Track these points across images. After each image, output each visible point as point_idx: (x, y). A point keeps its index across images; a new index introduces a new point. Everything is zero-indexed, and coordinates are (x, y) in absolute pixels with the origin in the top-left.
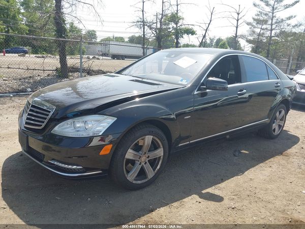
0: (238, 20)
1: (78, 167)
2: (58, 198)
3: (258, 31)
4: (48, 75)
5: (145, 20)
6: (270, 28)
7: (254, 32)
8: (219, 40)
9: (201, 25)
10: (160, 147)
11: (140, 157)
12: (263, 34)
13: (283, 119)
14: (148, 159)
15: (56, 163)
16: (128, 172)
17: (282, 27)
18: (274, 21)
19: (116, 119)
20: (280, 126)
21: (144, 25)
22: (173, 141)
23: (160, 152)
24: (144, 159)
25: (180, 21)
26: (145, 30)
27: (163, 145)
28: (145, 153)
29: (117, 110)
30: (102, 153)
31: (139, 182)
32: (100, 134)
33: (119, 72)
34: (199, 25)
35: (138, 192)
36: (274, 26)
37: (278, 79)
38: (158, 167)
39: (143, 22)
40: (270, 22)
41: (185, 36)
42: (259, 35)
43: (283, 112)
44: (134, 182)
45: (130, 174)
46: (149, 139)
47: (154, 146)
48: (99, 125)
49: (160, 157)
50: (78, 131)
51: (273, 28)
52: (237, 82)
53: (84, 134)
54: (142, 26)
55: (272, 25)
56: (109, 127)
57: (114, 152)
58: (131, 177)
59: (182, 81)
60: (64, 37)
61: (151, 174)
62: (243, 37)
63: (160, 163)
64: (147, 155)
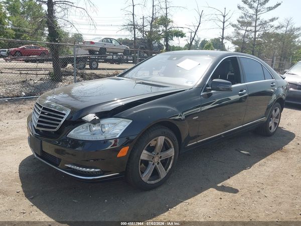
0: (224, 23)
1: (96, 170)
2: (76, 201)
3: (243, 32)
4: (41, 79)
5: (135, 23)
6: (254, 30)
7: (238, 34)
8: (204, 42)
9: (190, 28)
10: (171, 147)
11: (153, 157)
12: (248, 35)
13: (278, 117)
14: (160, 160)
15: (73, 167)
16: (143, 173)
17: (266, 29)
18: (258, 22)
19: (131, 121)
20: (275, 124)
21: (134, 28)
22: (183, 141)
23: (171, 152)
24: (156, 159)
25: (169, 24)
26: (136, 33)
27: (174, 145)
28: (158, 153)
29: (132, 113)
30: (119, 155)
31: (153, 182)
32: (118, 137)
33: (122, 75)
34: (188, 27)
35: (152, 192)
36: (258, 28)
37: (273, 79)
38: (170, 167)
39: (134, 25)
40: (254, 24)
41: (175, 38)
42: (244, 36)
43: (278, 110)
44: (148, 182)
45: (145, 174)
46: (161, 140)
47: (166, 147)
48: (116, 128)
49: (171, 157)
50: (94, 134)
51: (257, 30)
52: (238, 83)
53: (101, 138)
54: (132, 29)
55: (256, 27)
56: (125, 130)
57: (131, 154)
58: (146, 177)
59: (187, 82)
60: (57, 41)
61: (163, 173)
62: (228, 38)
63: (171, 163)
64: (159, 156)
